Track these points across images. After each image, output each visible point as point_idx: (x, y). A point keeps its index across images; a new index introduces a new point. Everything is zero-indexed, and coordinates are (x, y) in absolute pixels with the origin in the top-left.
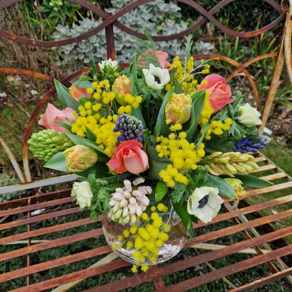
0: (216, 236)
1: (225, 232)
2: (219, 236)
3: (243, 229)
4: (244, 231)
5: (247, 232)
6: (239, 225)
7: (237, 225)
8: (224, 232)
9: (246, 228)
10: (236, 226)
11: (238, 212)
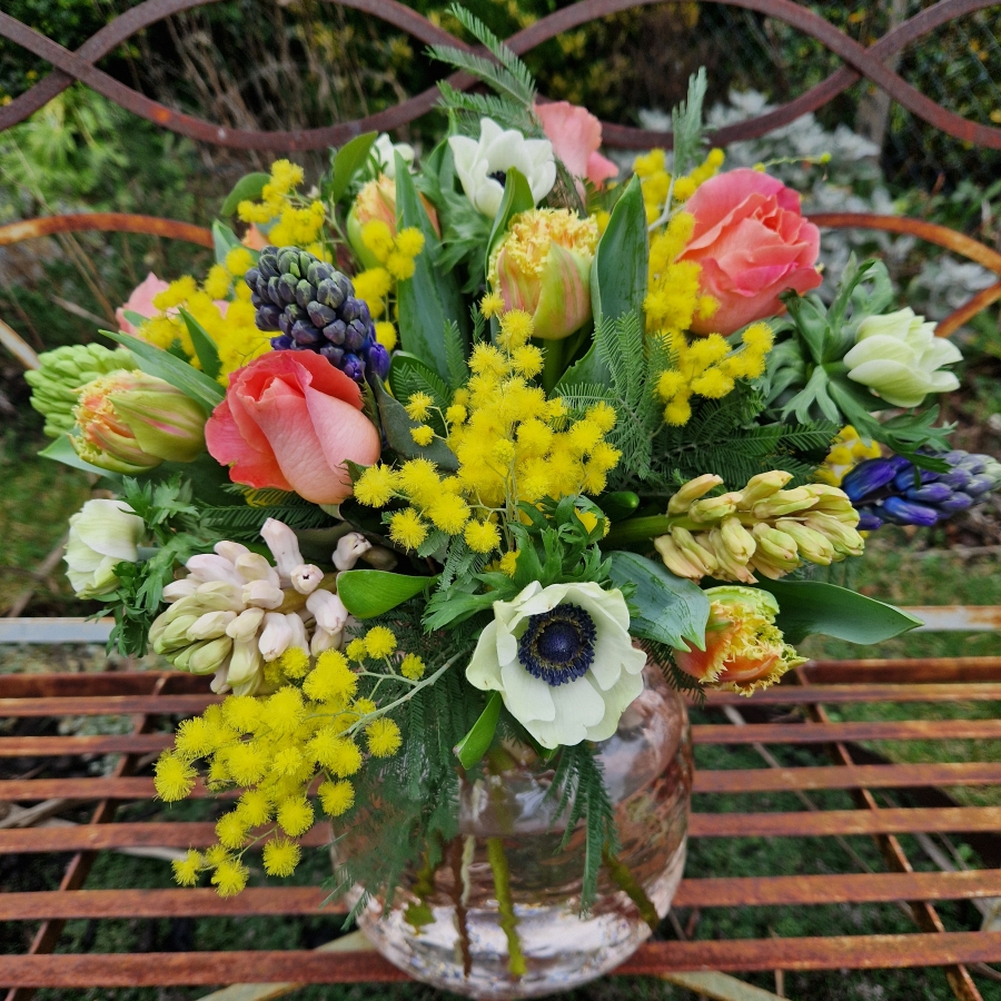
0: (812, 956)
1: (858, 953)
2: (824, 959)
3: (950, 959)
4: (953, 969)
5: (966, 975)
6: (934, 936)
7: (925, 936)
8: (852, 950)
9: (967, 959)
10: (920, 940)
11: (948, 880)
